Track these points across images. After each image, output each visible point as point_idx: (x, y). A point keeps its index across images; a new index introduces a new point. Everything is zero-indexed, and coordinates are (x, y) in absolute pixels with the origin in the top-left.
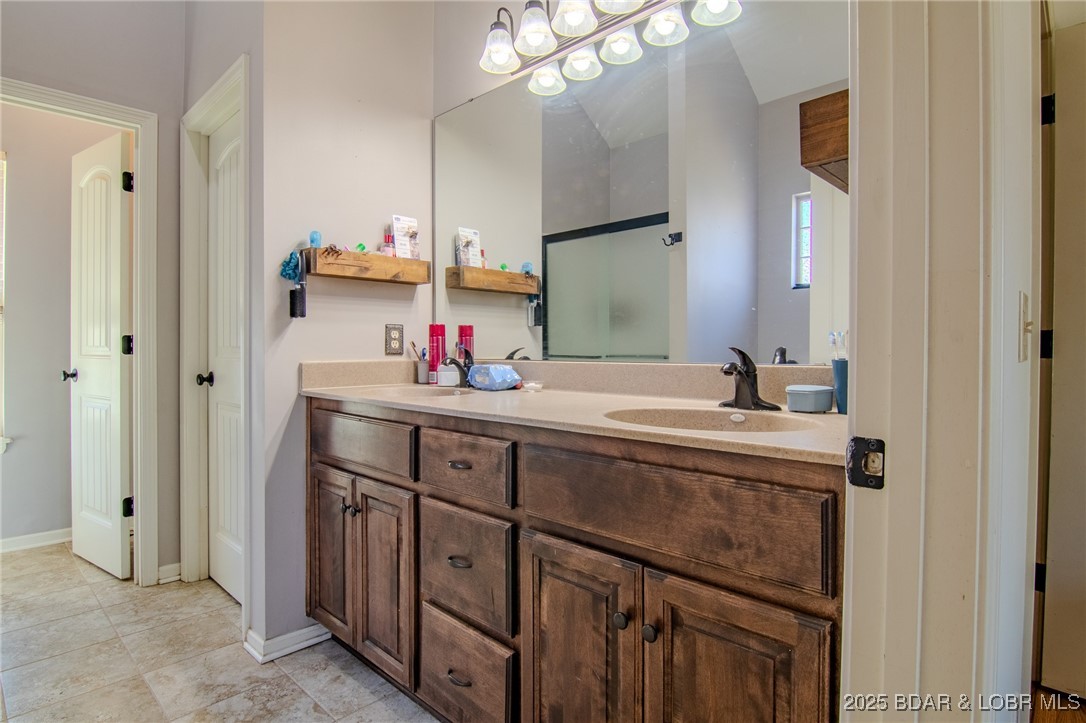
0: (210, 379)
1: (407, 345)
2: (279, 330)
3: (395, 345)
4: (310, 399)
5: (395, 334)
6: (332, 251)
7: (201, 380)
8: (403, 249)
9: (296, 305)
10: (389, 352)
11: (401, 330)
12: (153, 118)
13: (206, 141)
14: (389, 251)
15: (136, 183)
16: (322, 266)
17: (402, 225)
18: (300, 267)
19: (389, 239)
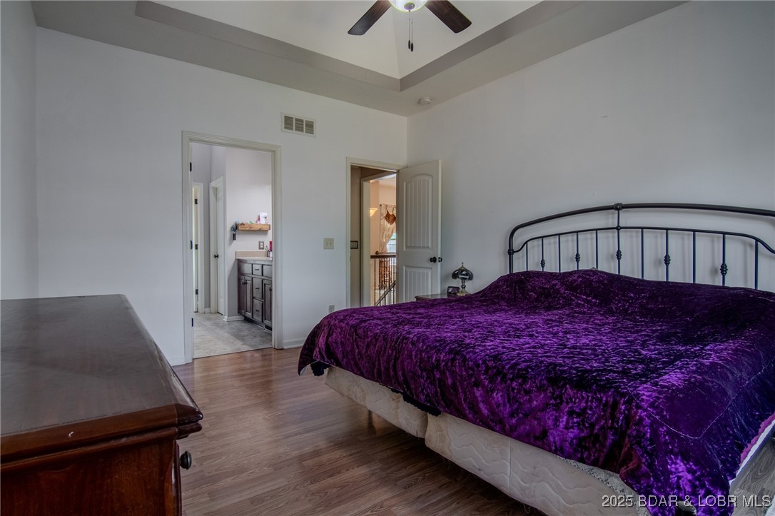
0: (218, 256)
1: (265, 247)
2: (230, 244)
3: (262, 247)
4: (238, 260)
5: (262, 244)
6: (243, 224)
7: (215, 256)
8: (263, 221)
9: (234, 237)
10: (260, 248)
11: (263, 243)
12: (202, 184)
13: (216, 189)
14: (259, 222)
15: (198, 202)
16: (240, 228)
17: (263, 215)
18: (236, 228)
19: (259, 219)
